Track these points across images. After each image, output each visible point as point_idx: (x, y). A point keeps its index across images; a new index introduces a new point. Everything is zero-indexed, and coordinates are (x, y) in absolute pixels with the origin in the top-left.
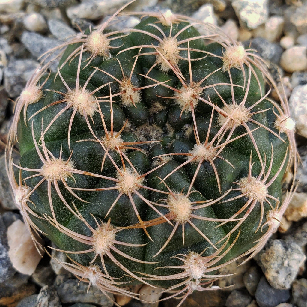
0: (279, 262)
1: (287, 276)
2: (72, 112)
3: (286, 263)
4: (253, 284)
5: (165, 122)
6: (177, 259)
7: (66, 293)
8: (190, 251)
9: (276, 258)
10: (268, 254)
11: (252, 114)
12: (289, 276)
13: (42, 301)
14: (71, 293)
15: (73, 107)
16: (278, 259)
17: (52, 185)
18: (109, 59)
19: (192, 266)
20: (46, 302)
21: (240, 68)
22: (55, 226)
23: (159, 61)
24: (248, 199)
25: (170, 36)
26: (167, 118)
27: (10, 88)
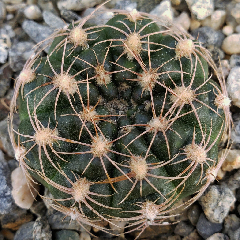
0: (215, 203)
1: (221, 213)
2: (58, 91)
3: (220, 204)
4: (195, 218)
5: (130, 98)
6: (136, 205)
7: (55, 222)
8: (146, 200)
9: (213, 200)
10: (207, 197)
11: (197, 95)
12: (222, 213)
13: (36, 229)
14: (58, 222)
15: (58, 88)
16: (214, 201)
17: (42, 148)
18: (87, 49)
19: (147, 211)
20: (39, 230)
21: (189, 57)
22: (44, 179)
23: (125, 52)
24: (191, 161)
25: (135, 31)
26: (131, 95)
27: (13, 65)
